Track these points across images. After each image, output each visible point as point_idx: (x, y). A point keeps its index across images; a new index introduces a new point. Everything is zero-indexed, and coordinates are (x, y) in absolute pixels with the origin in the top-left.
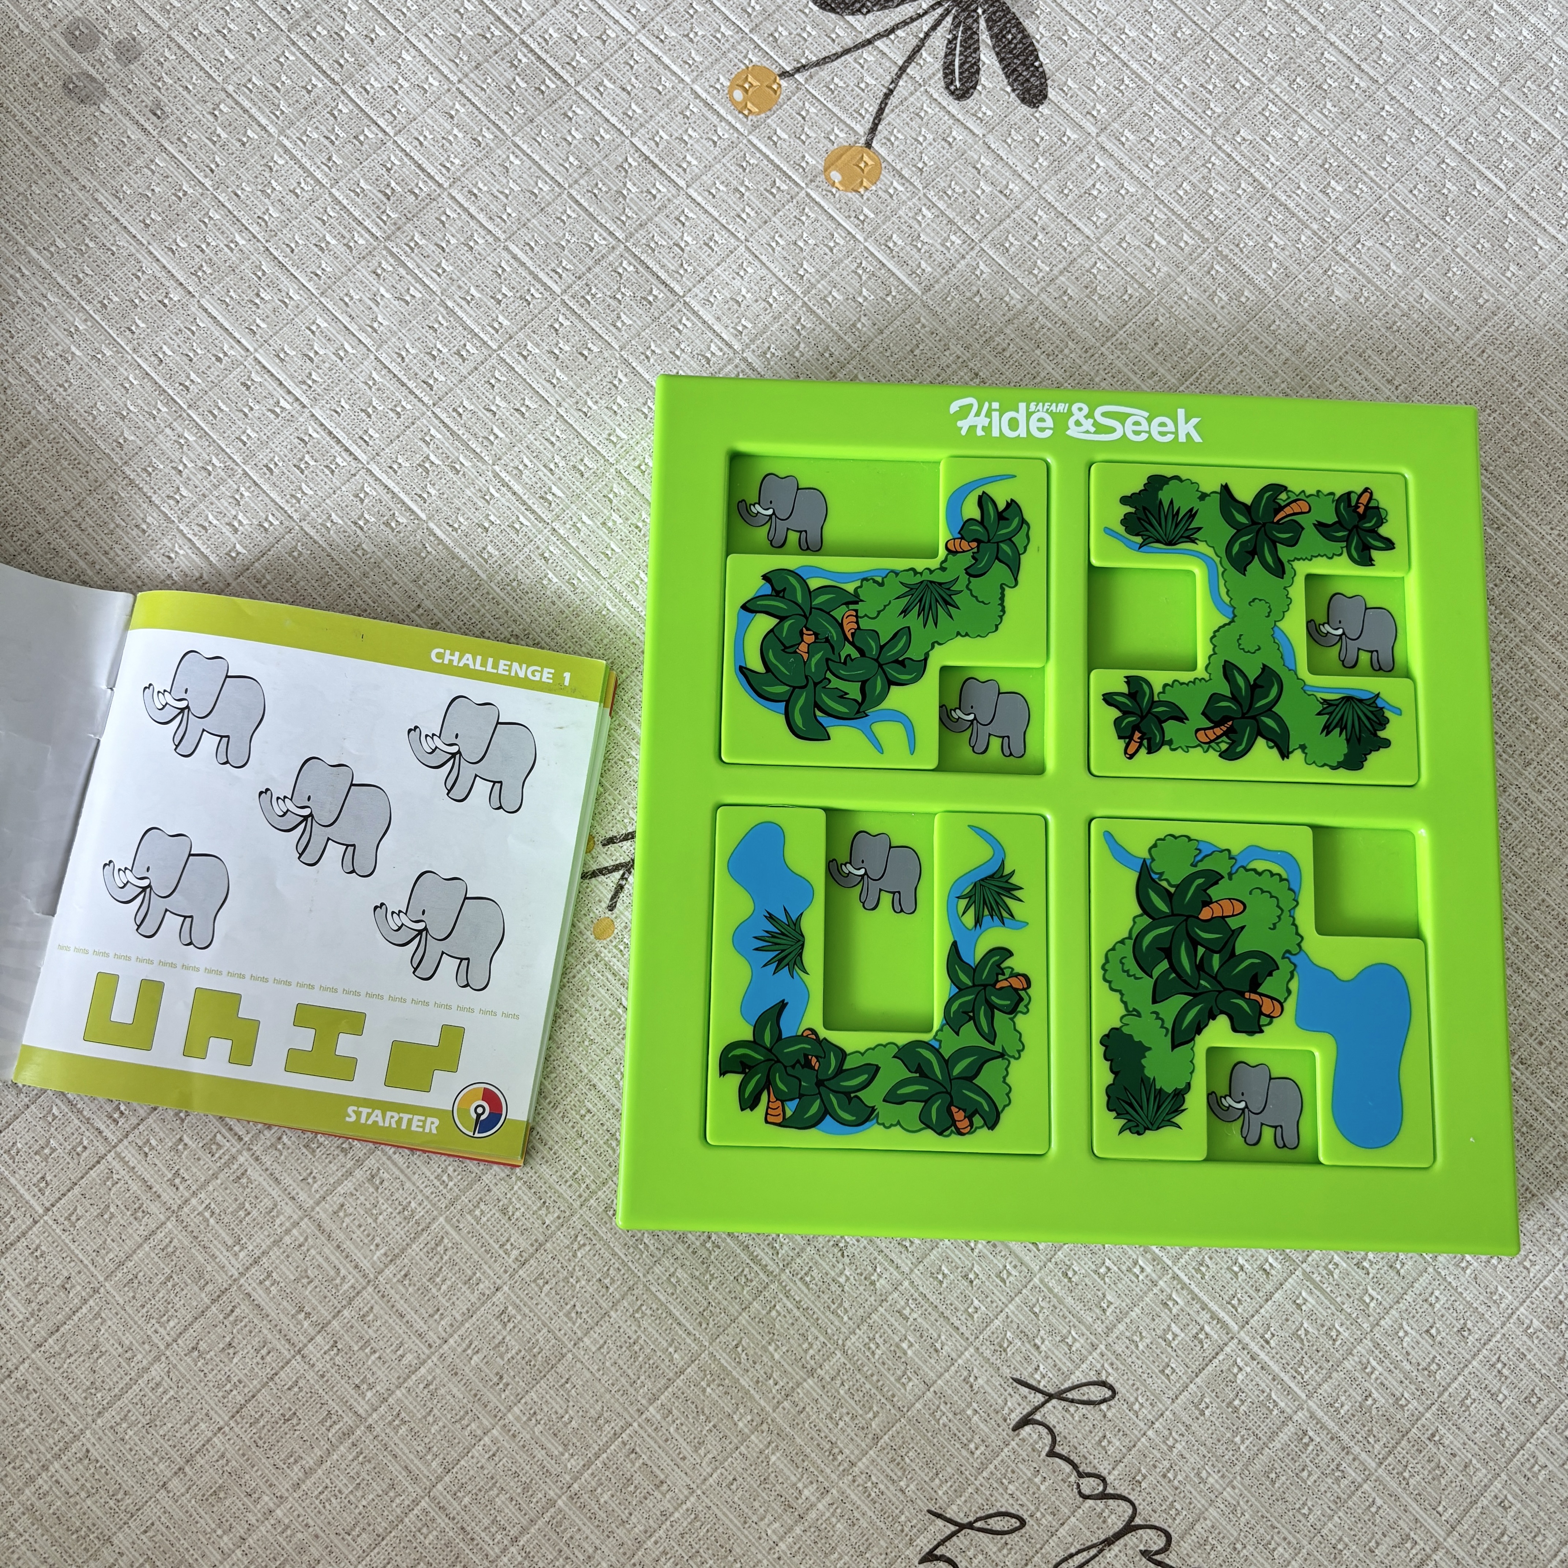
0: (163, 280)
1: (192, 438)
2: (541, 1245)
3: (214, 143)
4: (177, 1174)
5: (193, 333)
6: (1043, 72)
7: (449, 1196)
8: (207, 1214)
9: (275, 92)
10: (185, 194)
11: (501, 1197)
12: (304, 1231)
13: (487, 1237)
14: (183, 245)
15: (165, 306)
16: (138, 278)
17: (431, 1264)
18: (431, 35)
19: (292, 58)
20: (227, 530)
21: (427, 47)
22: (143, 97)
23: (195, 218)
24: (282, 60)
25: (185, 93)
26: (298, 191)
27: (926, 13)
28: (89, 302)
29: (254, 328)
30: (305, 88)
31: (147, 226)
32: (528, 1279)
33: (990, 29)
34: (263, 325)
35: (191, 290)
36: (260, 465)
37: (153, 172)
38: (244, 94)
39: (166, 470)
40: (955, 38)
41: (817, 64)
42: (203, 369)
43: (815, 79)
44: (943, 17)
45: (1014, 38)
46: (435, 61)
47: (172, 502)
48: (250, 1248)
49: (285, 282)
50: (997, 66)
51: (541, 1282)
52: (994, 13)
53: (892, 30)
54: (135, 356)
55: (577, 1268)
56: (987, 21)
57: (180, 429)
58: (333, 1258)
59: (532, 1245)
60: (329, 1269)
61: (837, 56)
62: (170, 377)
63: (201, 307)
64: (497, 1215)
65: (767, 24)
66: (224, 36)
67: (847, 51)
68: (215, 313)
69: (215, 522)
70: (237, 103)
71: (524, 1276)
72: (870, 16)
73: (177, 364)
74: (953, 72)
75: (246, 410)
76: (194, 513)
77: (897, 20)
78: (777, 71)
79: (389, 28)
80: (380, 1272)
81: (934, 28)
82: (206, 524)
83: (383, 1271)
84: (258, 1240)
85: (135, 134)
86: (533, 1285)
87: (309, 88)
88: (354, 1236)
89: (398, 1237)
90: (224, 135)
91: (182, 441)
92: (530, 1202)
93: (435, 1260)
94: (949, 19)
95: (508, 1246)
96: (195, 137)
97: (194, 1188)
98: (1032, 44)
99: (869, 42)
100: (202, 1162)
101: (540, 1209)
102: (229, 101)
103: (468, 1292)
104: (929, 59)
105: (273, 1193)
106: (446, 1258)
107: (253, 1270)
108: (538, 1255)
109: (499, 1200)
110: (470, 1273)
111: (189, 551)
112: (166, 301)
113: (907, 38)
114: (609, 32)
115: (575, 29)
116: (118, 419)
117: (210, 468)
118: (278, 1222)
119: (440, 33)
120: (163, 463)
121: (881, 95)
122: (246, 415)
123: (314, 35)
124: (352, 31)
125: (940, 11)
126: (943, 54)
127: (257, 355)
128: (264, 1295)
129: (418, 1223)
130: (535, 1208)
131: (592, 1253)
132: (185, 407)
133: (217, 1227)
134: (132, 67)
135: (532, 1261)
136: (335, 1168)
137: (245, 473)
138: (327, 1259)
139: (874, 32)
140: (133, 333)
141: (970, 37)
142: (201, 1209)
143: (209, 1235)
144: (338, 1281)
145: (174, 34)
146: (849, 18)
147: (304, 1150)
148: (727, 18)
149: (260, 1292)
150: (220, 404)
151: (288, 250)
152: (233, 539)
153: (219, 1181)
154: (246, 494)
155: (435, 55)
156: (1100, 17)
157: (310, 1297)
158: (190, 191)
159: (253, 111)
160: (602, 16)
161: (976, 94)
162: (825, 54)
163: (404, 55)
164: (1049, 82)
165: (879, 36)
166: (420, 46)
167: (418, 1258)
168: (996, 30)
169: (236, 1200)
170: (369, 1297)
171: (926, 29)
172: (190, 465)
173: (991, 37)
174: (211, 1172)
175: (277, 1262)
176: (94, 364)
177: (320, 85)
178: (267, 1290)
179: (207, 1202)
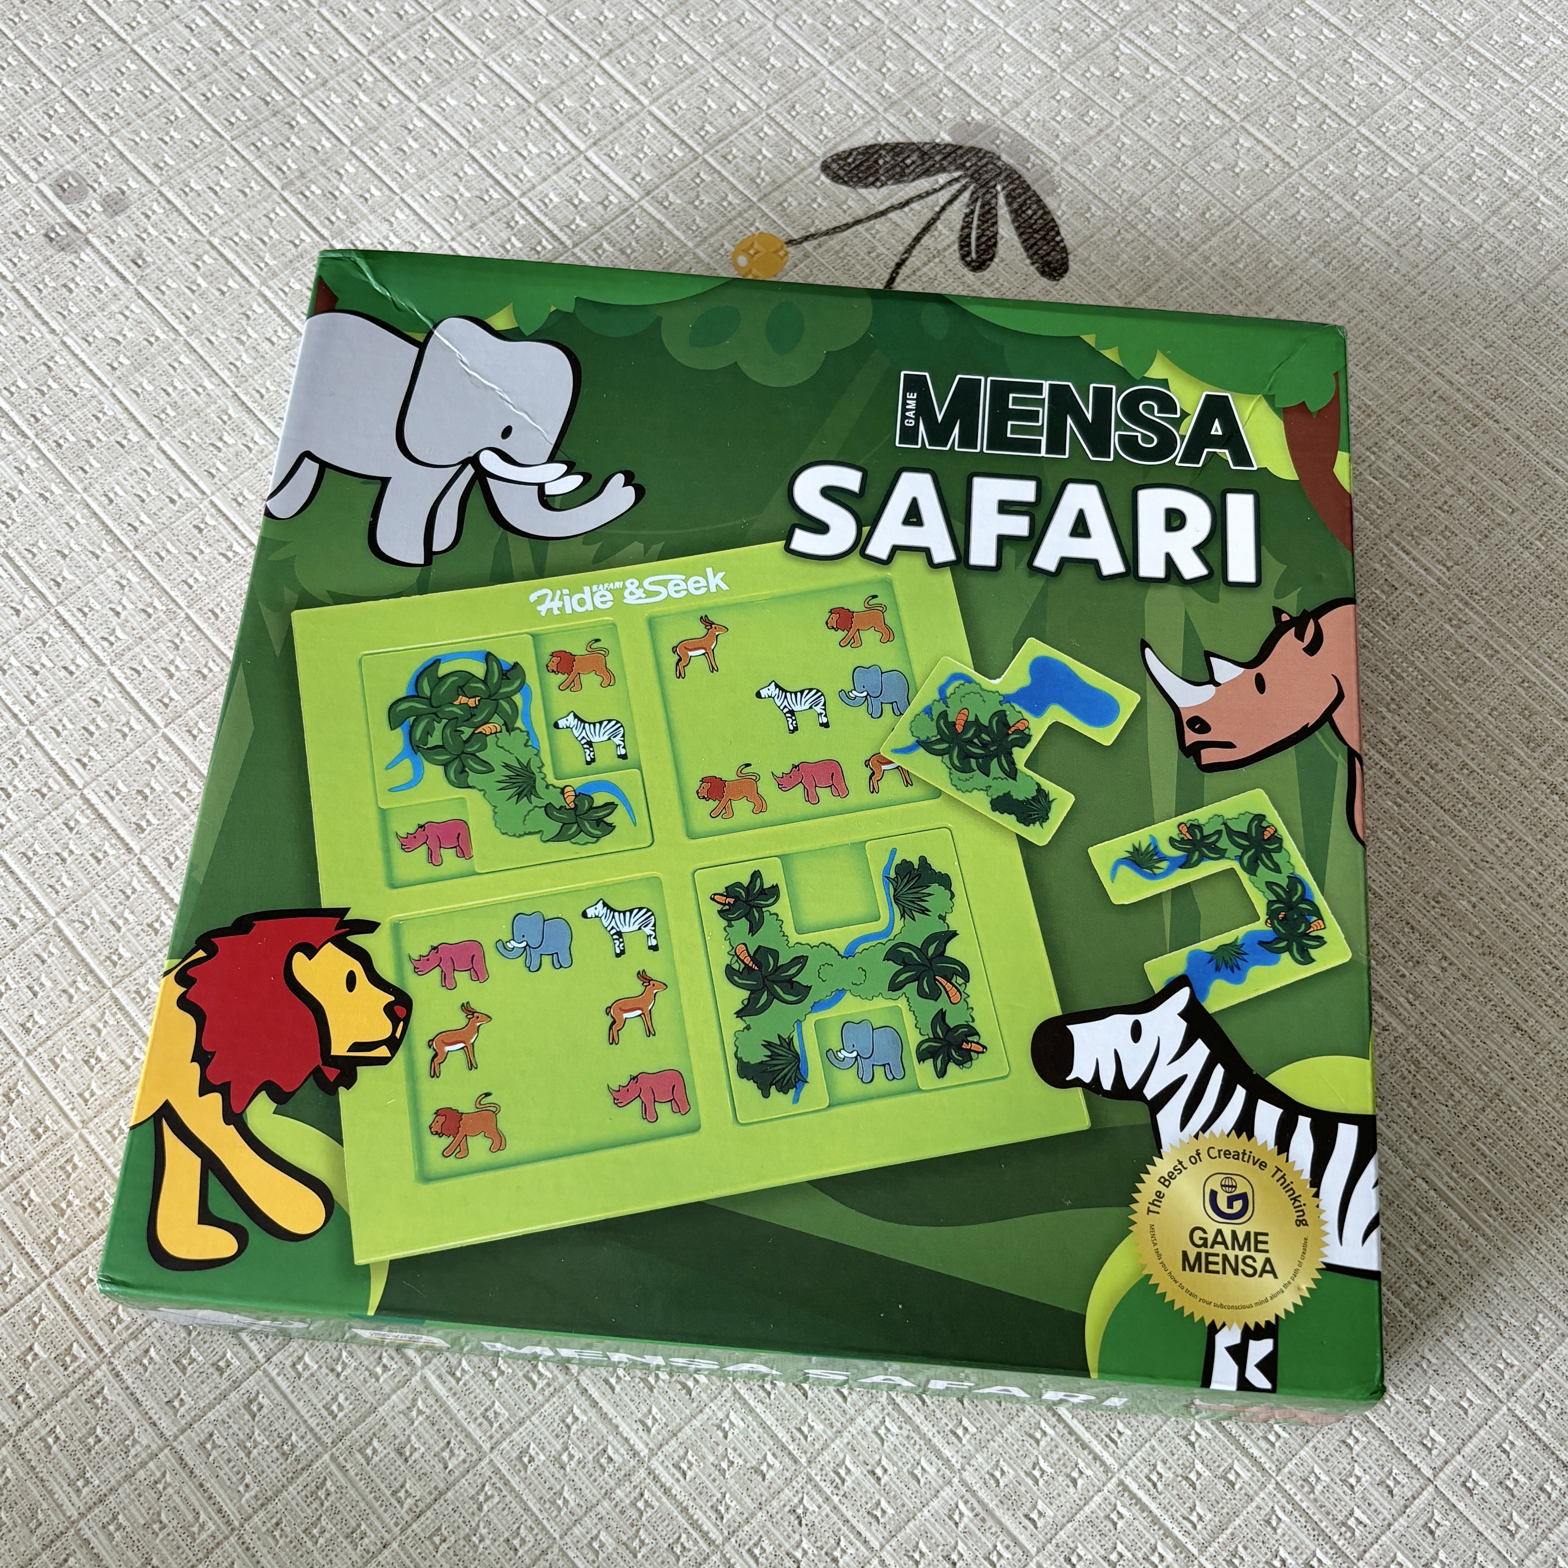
0: (124, 421)
1: (134, 580)
2: (441, 1494)
3: (193, 291)
4: (21, 1389)
5: (148, 474)
6: (1064, 247)
7: (337, 1429)
8: (50, 1440)
9: (261, 245)
10: (157, 339)
11: (398, 1433)
12: (163, 1465)
13: (378, 1481)
14: (150, 388)
15: (122, 446)
16: (97, 418)
17: (309, 1511)
18: (427, 196)
19: (282, 214)
20: (162, 676)
21: (422, 206)
22: (126, 247)
23: (163, 362)
24: (272, 216)
25: (169, 244)
26: (274, 339)
27: (942, 188)
28: (44, 441)
29: (213, 471)
30: (292, 242)
31: (114, 369)
32: (422, 1535)
33: (1009, 204)
34: (223, 468)
35: (152, 431)
36: (205, 609)
37: (127, 318)
38: (230, 247)
39: (104, 611)
40: (972, 212)
41: (827, 233)
42: (154, 510)
43: (824, 248)
44: (960, 192)
45: (1035, 213)
46: (429, 219)
47: (106, 644)
48: (97, 1483)
49: (251, 425)
50: (1016, 241)
51: (437, 1539)
52: (1014, 190)
53: (907, 203)
54: (85, 496)
55: (482, 1524)
56: (1007, 196)
57: (123, 570)
58: (193, 1499)
59: (430, 1493)
60: (187, 1512)
61: (848, 226)
62: (118, 517)
63: (160, 448)
64: (392, 1455)
65: (776, 194)
66: (216, 193)
67: (858, 222)
68: (174, 455)
69: (150, 666)
70: (221, 255)
71: (418, 1531)
72: (884, 190)
73: (128, 504)
74: (969, 245)
75: (196, 553)
76: (128, 655)
77: (912, 194)
78: (784, 239)
79: (385, 189)
80: (249, 1518)
81: (950, 202)
82: (140, 668)
83: (250, 1517)
84: (107, 1474)
85: (113, 282)
86: (427, 1543)
87: (297, 242)
88: (221, 1473)
89: (273, 1476)
90: (204, 284)
91: (124, 582)
92: (431, 1442)
93: (314, 1505)
94: (967, 194)
95: (402, 1494)
96: (174, 285)
97: (39, 1407)
98: (1053, 220)
99: (883, 213)
100: (52, 1377)
101: (443, 1450)
102: (214, 253)
103: (349, 1547)
104: (945, 231)
105: (132, 1417)
106: (327, 1504)
107: (97, 1511)
108: (436, 1506)
109: (395, 1437)
110: (353, 1523)
111: (119, 696)
112: (124, 442)
113: (922, 211)
114: (611, 198)
115: (577, 195)
116: (59, 558)
117: (150, 610)
118: (133, 1452)
119: (436, 194)
120: (101, 603)
121: (893, 264)
122: (195, 558)
123: (308, 193)
124: (347, 191)
125: (957, 186)
126: (959, 227)
127: (214, 499)
128: (105, 1542)
129: (298, 1460)
130: (437, 1449)
131: (501, 1506)
132: (131, 547)
133: (60, 1455)
134: (118, 218)
135: (429, 1513)
136: (207, 1390)
137: (188, 617)
138: (186, 1500)
139: (887, 204)
140: (85, 472)
141: (989, 212)
142: (43, 1432)
143: (50, 1466)
144: (195, 1529)
145: (165, 190)
146: (863, 191)
147: (173, 1366)
148: (734, 188)
149: (102, 1537)
150: (169, 546)
151: (257, 396)
152: (167, 685)
153: (69, 1400)
154: (187, 638)
155: (429, 214)
156: (1125, 196)
157: (161, 1547)
158: (162, 337)
159: (237, 263)
160: (606, 183)
161: (993, 265)
162: (835, 224)
163: (398, 213)
164: (1071, 257)
165: (893, 208)
166: (415, 206)
167: (293, 1503)
168: (1015, 206)
169: (87, 1423)
170: (231, 1550)
171: (942, 202)
172: (130, 606)
173: (1011, 212)
174: (61, 1389)
175: (127, 1501)
176: (40, 501)
177: (308, 240)
178: (111, 1537)
179: (52, 1425)
